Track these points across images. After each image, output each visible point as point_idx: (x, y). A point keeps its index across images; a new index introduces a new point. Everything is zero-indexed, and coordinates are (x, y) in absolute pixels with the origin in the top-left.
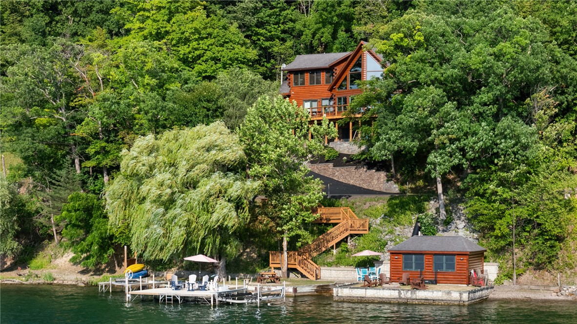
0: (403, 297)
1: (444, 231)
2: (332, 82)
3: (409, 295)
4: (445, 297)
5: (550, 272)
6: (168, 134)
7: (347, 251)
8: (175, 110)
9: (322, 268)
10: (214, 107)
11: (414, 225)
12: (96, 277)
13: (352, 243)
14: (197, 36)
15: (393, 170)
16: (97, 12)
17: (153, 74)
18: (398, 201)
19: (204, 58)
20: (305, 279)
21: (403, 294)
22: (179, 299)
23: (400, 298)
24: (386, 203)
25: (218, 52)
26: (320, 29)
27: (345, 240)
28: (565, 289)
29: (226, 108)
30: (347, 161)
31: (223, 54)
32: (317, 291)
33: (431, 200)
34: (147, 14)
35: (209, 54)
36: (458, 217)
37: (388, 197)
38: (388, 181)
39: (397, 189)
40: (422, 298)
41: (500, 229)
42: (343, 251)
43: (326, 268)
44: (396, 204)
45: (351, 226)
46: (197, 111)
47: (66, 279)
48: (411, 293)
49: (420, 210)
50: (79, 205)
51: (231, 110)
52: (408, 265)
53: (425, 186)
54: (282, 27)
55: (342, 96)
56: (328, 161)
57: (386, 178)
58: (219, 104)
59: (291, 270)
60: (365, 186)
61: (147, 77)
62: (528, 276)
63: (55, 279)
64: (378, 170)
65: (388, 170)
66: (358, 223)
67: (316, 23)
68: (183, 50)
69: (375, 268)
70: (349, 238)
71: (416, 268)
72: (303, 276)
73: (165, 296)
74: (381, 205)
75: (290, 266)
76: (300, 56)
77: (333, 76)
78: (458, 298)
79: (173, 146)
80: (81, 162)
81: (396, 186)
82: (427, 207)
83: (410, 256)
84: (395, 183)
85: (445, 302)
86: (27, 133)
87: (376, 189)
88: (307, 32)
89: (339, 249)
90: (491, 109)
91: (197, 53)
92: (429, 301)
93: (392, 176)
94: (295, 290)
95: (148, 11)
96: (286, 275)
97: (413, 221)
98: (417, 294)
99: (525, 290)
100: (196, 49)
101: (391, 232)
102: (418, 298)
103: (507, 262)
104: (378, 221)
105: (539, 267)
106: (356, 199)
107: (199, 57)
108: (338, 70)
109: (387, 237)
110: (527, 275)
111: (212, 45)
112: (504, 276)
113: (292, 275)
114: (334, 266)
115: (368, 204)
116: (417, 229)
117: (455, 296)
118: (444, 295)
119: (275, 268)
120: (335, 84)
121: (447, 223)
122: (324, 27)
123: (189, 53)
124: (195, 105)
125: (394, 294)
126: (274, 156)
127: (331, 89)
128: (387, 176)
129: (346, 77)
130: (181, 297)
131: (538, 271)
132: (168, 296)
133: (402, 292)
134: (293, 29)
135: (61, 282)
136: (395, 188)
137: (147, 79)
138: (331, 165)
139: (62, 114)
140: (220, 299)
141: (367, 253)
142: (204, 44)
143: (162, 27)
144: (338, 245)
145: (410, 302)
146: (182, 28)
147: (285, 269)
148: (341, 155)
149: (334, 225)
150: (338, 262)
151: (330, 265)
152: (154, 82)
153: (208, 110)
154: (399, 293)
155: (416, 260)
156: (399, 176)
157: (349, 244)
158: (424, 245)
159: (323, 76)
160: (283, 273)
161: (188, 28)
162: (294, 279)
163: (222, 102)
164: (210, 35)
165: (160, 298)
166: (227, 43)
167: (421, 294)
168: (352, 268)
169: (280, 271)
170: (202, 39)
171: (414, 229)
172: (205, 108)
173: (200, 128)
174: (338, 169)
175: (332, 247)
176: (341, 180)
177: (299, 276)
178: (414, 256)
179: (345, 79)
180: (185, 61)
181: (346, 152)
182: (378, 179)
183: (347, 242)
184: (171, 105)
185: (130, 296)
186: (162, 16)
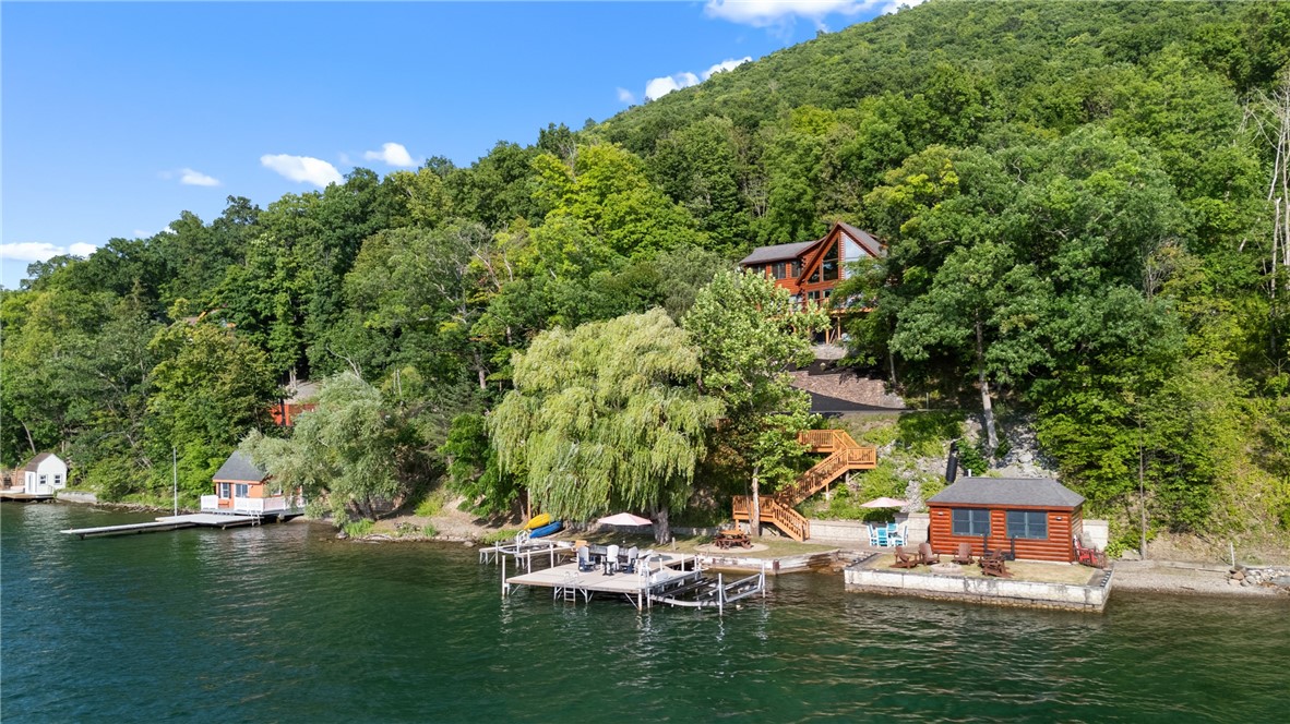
0: (973, 591)
1: (999, 466)
2: (799, 275)
3: (984, 588)
4: (1055, 595)
5: (1201, 536)
6: (584, 329)
7: (847, 495)
8: (599, 301)
9: (811, 521)
10: (651, 295)
11: (947, 456)
12: (492, 530)
13: (852, 482)
14: (633, 217)
15: (893, 378)
16: (534, 215)
17: (574, 259)
18: (914, 421)
19: (643, 244)
20: (787, 539)
21: (972, 586)
22: (586, 595)
23: (967, 593)
24: (895, 422)
25: (661, 235)
26: (777, 228)
27: (842, 479)
28: (1253, 572)
29: (668, 294)
30: (827, 369)
31: (666, 237)
32: (809, 565)
33: (967, 418)
34: (575, 197)
35: (648, 237)
36: (1018, 444)
37: (897, 415)
38: (887, 393)
39: (902, 403)
40: (1010, 595)
41: (1110, 466)
42: (840, 495)
43: (817, 521)
44: (913, 425)
45: (850, 458)
46: (629, 300)
47: (453, 532)
48: (989, 585)
49: (953, 433)
50: (468, 431)
51: (674, 298)
52: (961, 527)
53: (943, 399)
54: (735, 230)
55: (813, 291)
56: (800, 369)
57: (883, 389)
58: (658, 290)
59: (763, 524)
60: (854, 400)
61: (566, 262)
62: (1162, 543)
63: (438, 533)
64: (872, 378)
65: (885, 378)
66: (857, 454)
67: (773, 223)
68: (617, 234)
69: (896, 525)
70: (847, 475)
71: (976, 531)
72: (782, 533)
73: (563, 589)
74: (889, 427)
75: (763, 519)
76: (760, 248)
77: (801, 267)
78: (1083, 599)
79: (592, 345)
80: (486, 375)
81: (900, 398)
82: (962, 428)
83: (965, 511)
84: (898, 395)
85: (1055, 604)
86: (412, 338)
87: (870, 404)
88: (762, 232)
89: (835, 491)
90: (1091, 273)
91: (635, 237)
92: (1024, 602)
93: (892, 386)
94: (776, 565)
95: (577, 193)
96: (758, 533)
97: (945, 449)
98: (1000, 588)
99: (1168, 571)
100: (633, 233)
101: (912, 467)
102: (1000, 594)
103: (1119, 518)
104: (888, 449)
105: (1176, 528)
106: (850, 417)
107: (636, 242)
108: (808, 260)
109: (907, 474)
110: (1159, 541)
111: (652, 227)
112: (1121, 543)
113: (765, 531)
114: (830, 518)
115: (868, 425)
116: (953, 462)
117: (1075, 594)
118: (1052, 592)
119: (740, 521)
120: (804, 277)
121: (1002, 453)
122: (782, 226)
123: (625, 237)
124: (626, 293)
125: (956, 586)
126: (744, 358)
127: (799, 284)
128: (885, 386)
129: (818, 268)
130: (589, 592)
131: (1177, 535)
132: (567, 589)
133: (970, 582)
134: (747, 232)
135: (445, 538)
136: (899, 402)
137: (567, 265)
138: (805, 373)
139: (461, 314)
140: (654, 598)
141: (884, 503)
142: (641, 227)
143: (593, 210)
144: (833, 485)
145: (986, 601)
146: (615, 207)
147: (756, 523)
148: (818, 362)
149: (825, 455)
150: (835, 513)
151: (822, 516)
152: (575, 268)
153: (644, 298)
154: (965, 583)
155: (975, 518)
156: (901, 386)
157: (848, 483)
158: (985, 493)
159: (789, 267)
160: (753, 529)
161: (623, 207)
162: (770, 538)
163: (663, 287)
164: (649, 215)
165: (556, 592)
166: (671, 224)
167: (1005, 588)
168: (858, 523)
169: (749, 525)
170: (639, 220)
171: (949, 463)
172: (640, 296)
173: (631, 319)
174: (815, 378)
175: (824, 489)
176: (819, 393)
177: (777, 533)
178: (970, 512)
179: (817, 272)
180: (622, 249)
181: (823, 357)
182: (873, 390)
183: (843, 481)
184: (593, 294)
185: (508, 585)
186: (592, 199)
